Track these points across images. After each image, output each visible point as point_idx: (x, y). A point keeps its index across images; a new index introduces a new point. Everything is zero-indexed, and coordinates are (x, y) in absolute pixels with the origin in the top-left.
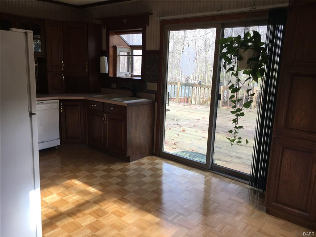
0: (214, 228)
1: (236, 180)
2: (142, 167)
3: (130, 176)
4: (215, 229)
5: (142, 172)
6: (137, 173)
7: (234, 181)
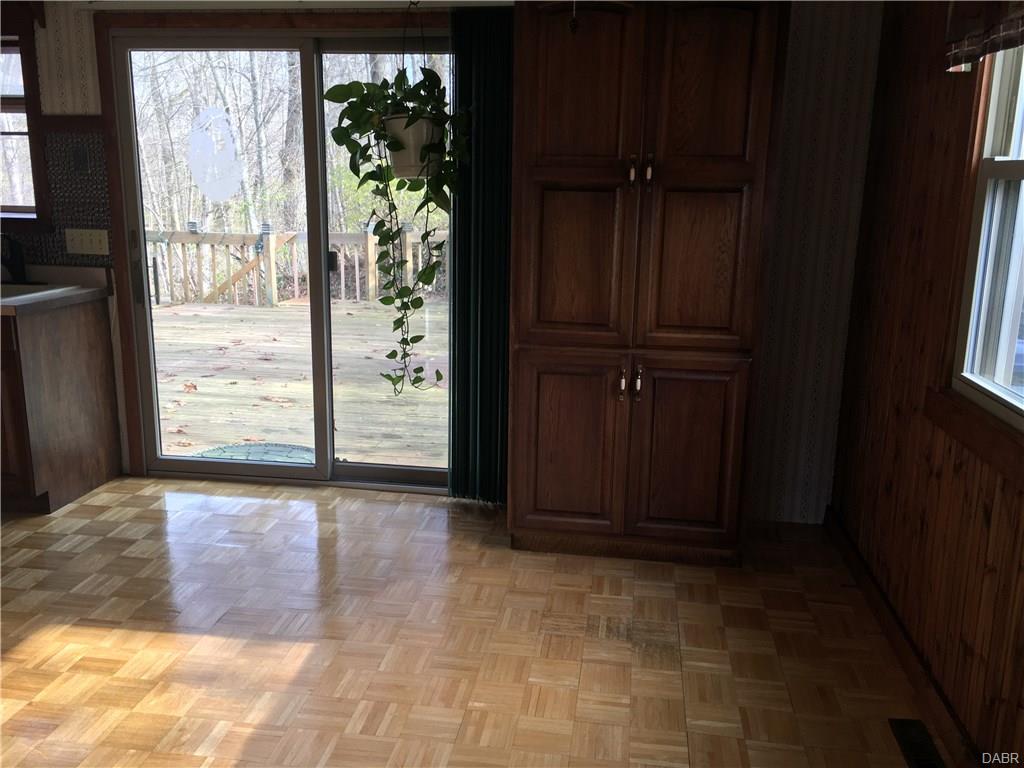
0: (405, 616)
1: (409, 493)
2: (103, 517)
3: (77, 554)
4: (408, 618)
5: (111, 531)
6: (97, 539)
7: (405, 495)
